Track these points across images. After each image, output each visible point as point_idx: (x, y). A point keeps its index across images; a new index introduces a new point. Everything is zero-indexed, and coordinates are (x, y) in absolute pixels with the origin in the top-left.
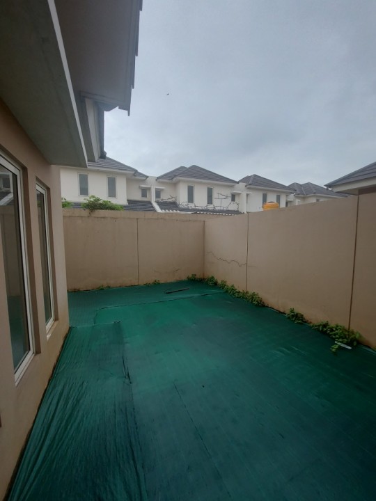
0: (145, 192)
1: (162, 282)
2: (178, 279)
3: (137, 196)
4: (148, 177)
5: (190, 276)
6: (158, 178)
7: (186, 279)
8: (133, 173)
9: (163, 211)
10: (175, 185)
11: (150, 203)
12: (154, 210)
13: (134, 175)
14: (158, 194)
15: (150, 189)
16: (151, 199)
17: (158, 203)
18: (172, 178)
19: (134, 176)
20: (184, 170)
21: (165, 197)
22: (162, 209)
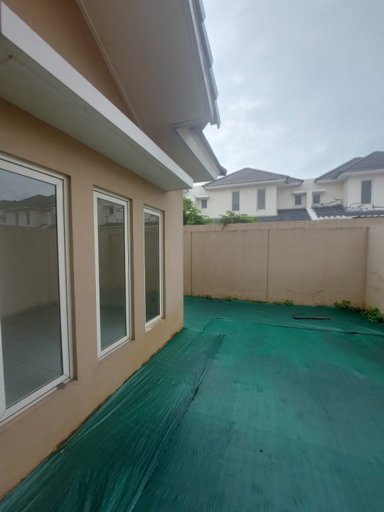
0: (298, 199)
1: (297, 304)
2: (320, 303)
3: (290, 204)
4: (303, 181)
5: (340, 302)
6: (316, 180)
7: (333, 306)
8: (285, 180)
9: (321, 218)
10: (342, 183)
11: (305, 210)
12: (308, 218)
13: (286, 182)
14: (316, 198)
15: (305, 194)
16: (306, 205)
17: (316, 209)
18: (336, 177)
19: (286, 184)
20: (358, 161)
21: (326, 201)
22: (318, 215)
